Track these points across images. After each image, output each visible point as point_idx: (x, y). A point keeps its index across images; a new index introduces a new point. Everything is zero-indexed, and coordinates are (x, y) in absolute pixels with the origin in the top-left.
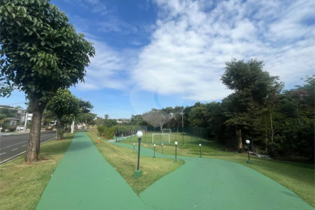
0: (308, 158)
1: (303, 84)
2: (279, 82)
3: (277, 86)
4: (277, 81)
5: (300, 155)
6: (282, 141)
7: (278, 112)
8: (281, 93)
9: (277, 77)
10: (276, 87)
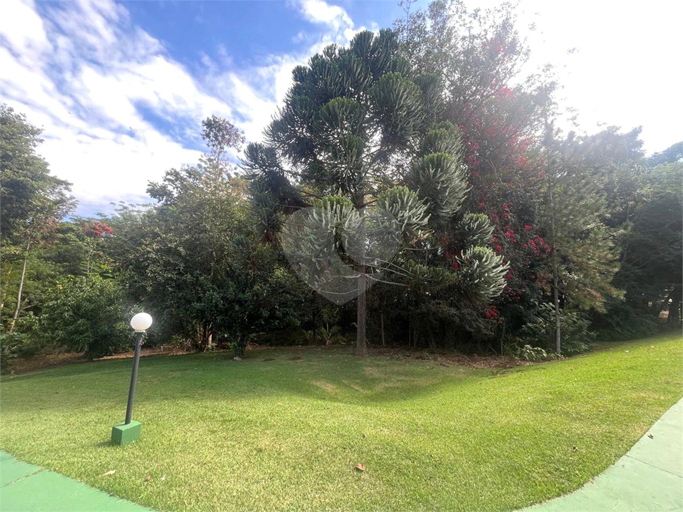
0: (82, 354)
1: (111, 213)
2: (67, 194)
3: (61, 201)
4: (65, 192)
5: (69, 351)
6: (36, 327)
7: (47, 259)
8: (65, 220)
9: (66, 184)
10: (56, 203)
